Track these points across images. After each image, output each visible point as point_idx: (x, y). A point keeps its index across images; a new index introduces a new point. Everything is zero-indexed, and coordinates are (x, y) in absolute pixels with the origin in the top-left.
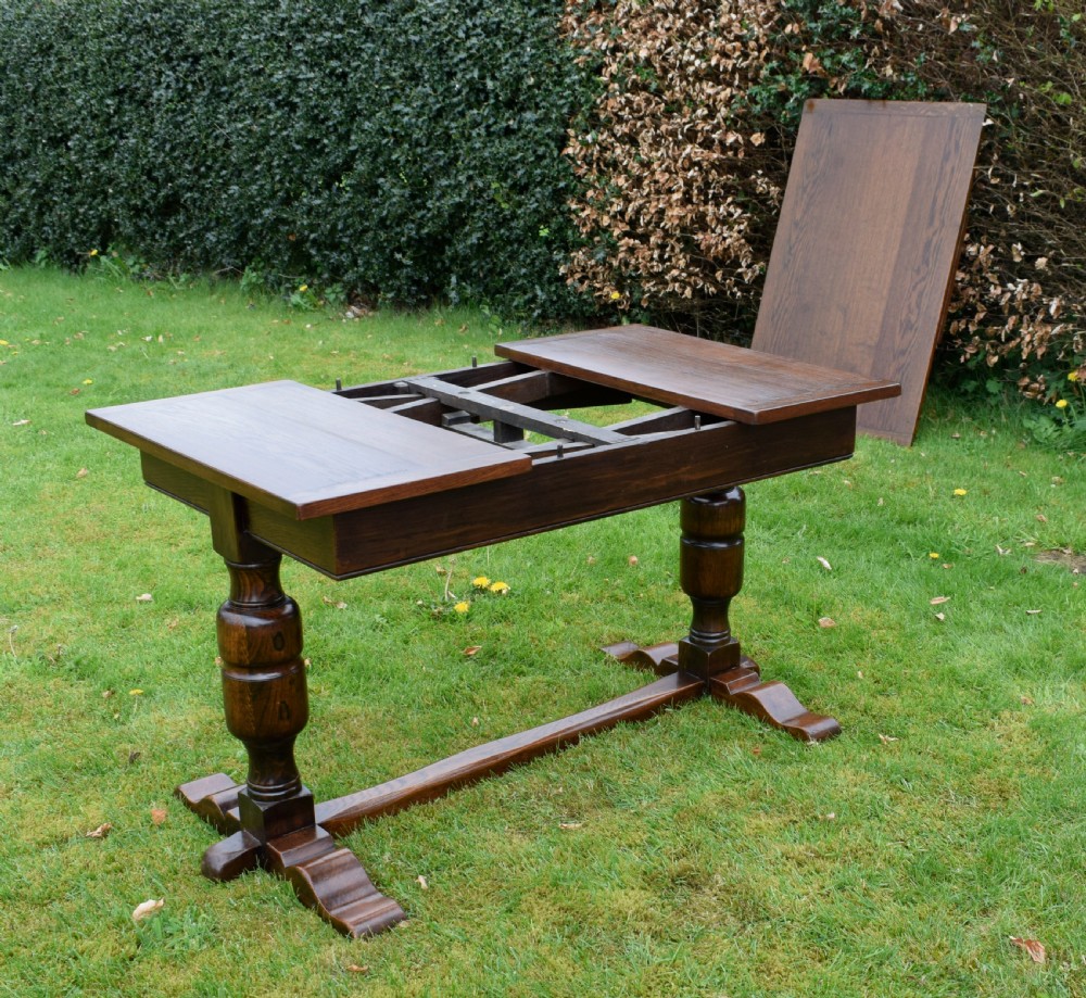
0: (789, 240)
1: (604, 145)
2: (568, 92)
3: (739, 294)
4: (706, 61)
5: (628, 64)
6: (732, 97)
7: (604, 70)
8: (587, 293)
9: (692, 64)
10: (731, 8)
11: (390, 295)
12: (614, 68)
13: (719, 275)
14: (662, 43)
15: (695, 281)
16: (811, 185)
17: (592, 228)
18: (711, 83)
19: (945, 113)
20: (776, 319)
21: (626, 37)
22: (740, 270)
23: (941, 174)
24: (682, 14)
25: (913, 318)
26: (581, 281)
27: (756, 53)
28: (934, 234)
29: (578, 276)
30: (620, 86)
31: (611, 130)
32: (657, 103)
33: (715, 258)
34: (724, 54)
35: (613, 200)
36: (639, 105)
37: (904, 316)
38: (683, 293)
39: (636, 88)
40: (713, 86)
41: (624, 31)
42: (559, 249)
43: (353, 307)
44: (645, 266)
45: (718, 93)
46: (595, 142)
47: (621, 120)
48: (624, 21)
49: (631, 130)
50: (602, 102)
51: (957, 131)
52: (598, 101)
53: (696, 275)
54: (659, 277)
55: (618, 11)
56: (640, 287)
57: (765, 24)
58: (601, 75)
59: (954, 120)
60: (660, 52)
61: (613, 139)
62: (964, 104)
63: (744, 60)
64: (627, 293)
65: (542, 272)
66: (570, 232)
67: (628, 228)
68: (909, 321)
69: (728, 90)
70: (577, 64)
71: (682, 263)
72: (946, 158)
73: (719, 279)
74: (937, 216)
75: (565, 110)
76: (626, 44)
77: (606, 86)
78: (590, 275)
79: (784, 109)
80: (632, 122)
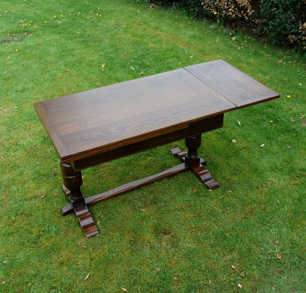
3: (247, 18)
8: (208, 11)
11: (160, 3)
13: (242, 12)
15: (236, 13)
22: (248, 11)
26: (207, 7)
29: (206, 6)
33: (242, 7)
38: (232, 16)
43: (152, 4)
44: (223, 6)
53: (236, 10)
54: (227, 10)
56: (222, 12)
64: (219, 13)
65: (197, 3)
71: (233, 7)
73: (242, 13)
78: (210, 6)
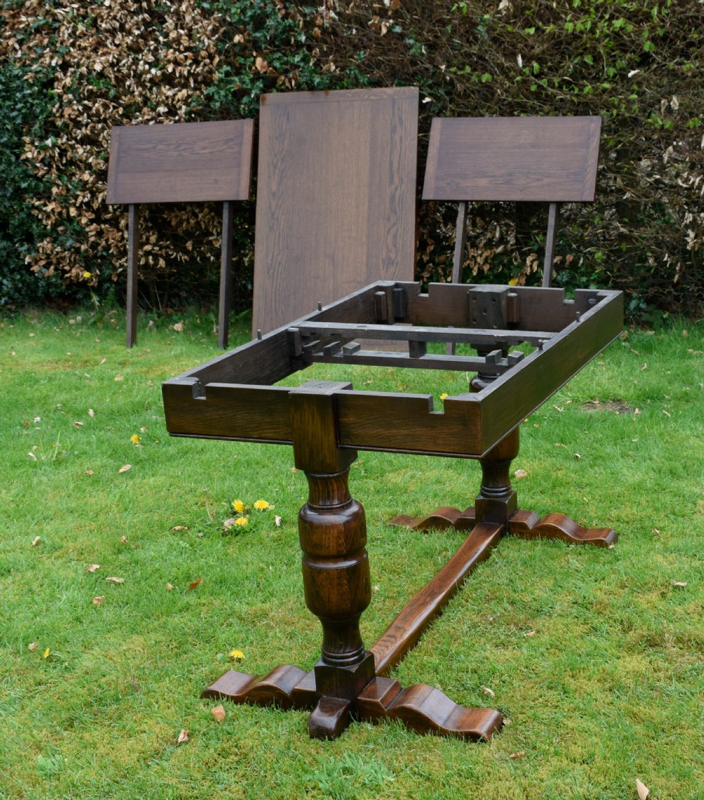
0: (270, 207)
1: (63, 147)
2: (19, 106)
4: (161, 69)
5: (82, 76)
6: (189, 96)
7: (56, 84)
8: (54, 276)
9: (149, 72)
10: (176, 25)
12: (68, 81)
13: (189, 245)
14: (114, 57)
15: (167, 253)
16: (280, 163)
17: (56, 220)
18: (167, 87)
19: (385, 97)
20: (271, 271)
21: (75, 55)
23: (392, 143)
24: (129, 33)
25: (393, 255)
26: (47, 266)
27: (207, 61)
28: (396, 189)
29: (43, 263)
30: (74, 96)
31: (68, 134)
32: (114, 108)
33: (186, 231)
34: (176, 63)
35: (78, 193)
36: (98, 110)
37: (384, 256)
38: (157, 264)
39: (92, 96)
40: (169, 89)
41: (72, 49)
42: (22, 242)
44: (116, 246)
45: (175, 95)
46: (54, 145)
47: (78, 125)
48: (71, 40)
49: (92, 131)
50: (58, 111)
51: (399, 109)
52: (54, 110)
53: (167, 247)
55: (64, 34)
56: (111, 263)
57: (213, 36)
58: (53, 88)
59: (394, 101)
60: (112, 65)
61: (74, 142)
62: (398, 88)
63: (197, 67)
64: (98, 271)
66: (34, 226)
67: (93, 216)
68: (390, 259)
69: (184, 92)
70: (27, 80)
71: (153, 239)
72: (393, 130)
73: (190, 248)
74: (396, 175)
75: (19, 121)
76: (76, 60)
77: (60, 96)
78: (54, 261)
79: (241, 104)
80: (92, 125)
